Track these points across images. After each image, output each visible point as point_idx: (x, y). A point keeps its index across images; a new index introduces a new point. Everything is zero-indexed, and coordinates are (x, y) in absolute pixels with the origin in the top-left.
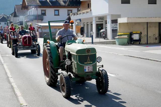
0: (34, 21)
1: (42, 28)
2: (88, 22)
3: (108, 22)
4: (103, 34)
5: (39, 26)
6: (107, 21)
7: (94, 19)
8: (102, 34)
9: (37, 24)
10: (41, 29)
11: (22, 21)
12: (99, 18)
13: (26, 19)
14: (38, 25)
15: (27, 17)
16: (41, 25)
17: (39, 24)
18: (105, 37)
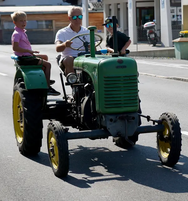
1: (2, 18)
2: (119, 4)
3: (163, 3)
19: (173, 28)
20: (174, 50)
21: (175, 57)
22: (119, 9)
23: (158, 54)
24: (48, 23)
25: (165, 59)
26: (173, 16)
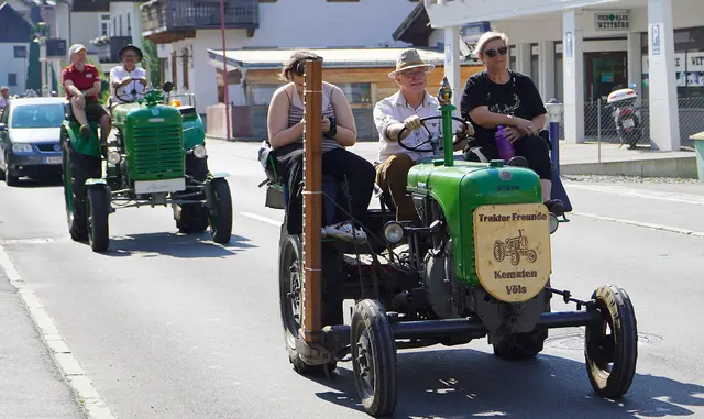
0: (198, 32)
1: (250, 78)
2: (536, 44)
3: (657, 43)
4: (625, 116)
5: (230, 68)
6: (645, 34)
7: (569, 23)
8: (616, 120)
9: (221, 53)
10: (245, 85)
11: (125, 34)
12: (599, 17)
13: (151, 24)
14: (225, 60)
15: (153, 11)
16: (241, 63)
17: (230, 55)
18: (637, 135)
19: (681, 104)
20: (694, 158)
21: (696, 177)
22: (534, 58)
23: (652, 168)
24: (358, 90)
25: (673, 184)
26: (678, 74)
